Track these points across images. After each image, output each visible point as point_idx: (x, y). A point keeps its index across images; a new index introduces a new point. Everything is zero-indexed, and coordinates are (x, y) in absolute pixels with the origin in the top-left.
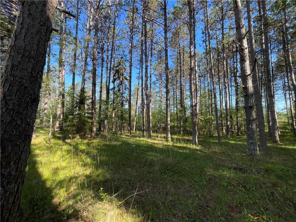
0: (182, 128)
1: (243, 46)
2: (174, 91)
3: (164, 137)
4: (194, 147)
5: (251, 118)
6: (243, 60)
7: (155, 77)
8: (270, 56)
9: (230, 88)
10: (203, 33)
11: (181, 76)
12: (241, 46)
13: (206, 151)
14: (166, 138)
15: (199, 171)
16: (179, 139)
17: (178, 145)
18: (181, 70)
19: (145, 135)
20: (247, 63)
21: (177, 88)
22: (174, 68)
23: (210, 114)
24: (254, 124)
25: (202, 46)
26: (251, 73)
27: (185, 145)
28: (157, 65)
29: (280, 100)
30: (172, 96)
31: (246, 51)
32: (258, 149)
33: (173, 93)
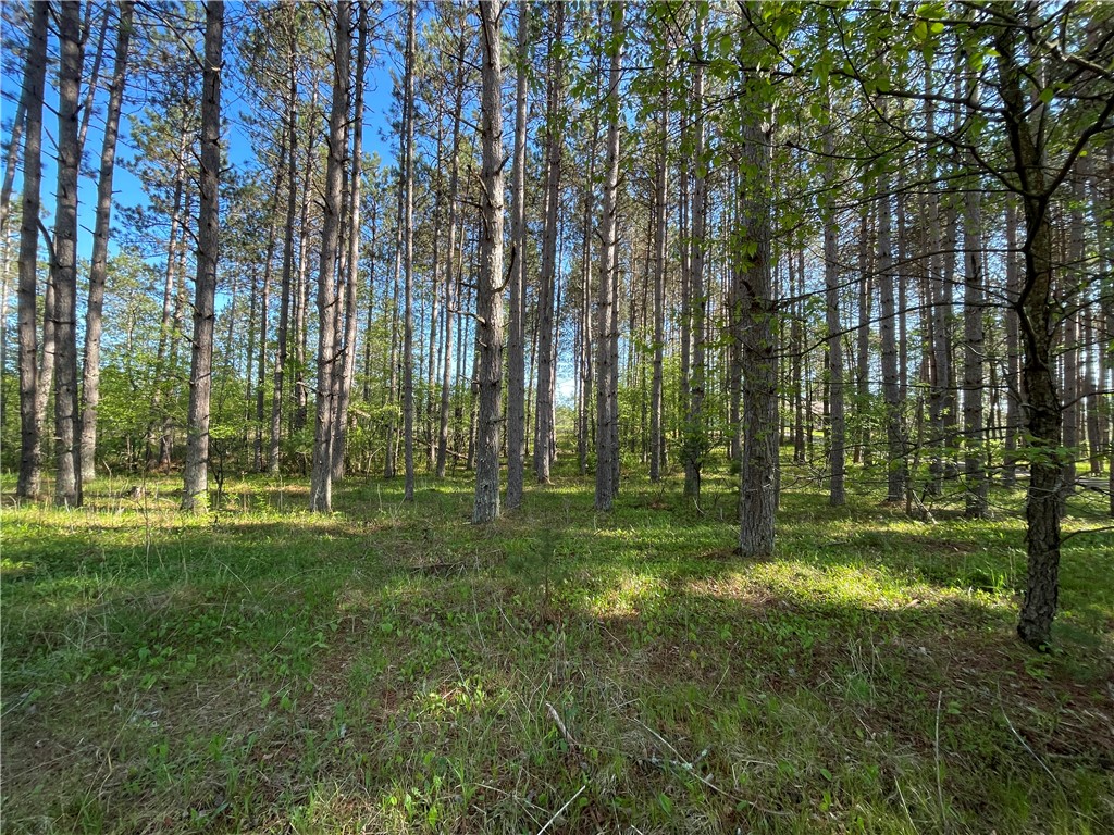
0: (277, 449)
1: (493, 196)
2: (254, 288)
3: (175, 494)
4: (315, 519)
5: (492, 418)
6: (487, 241)
7: (142, 184)
8: (557, 255)
9: (464, 321)
10: (397, 94)
11: (289, 228)
12: (489, 195)
13: (357, 528)
14: (184, 499)
15: (308, 608)
16: (253, 496)
17: (243, 522)
18: (292, 201)
19: (36, 489)
20: (498, 253)
21: (267, 276)
22: (259, 183)
23: (391, 399)
24: (496, 433)
25: (390, 141)
26: (505, 284)
27: (276, 518)
28: (162, 130)
29: (566, 374)
30: (245, 307)
31: (500, 216)
32: (498, 501)
33: (249, 293)
